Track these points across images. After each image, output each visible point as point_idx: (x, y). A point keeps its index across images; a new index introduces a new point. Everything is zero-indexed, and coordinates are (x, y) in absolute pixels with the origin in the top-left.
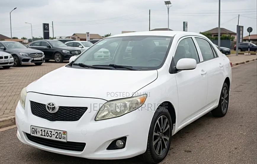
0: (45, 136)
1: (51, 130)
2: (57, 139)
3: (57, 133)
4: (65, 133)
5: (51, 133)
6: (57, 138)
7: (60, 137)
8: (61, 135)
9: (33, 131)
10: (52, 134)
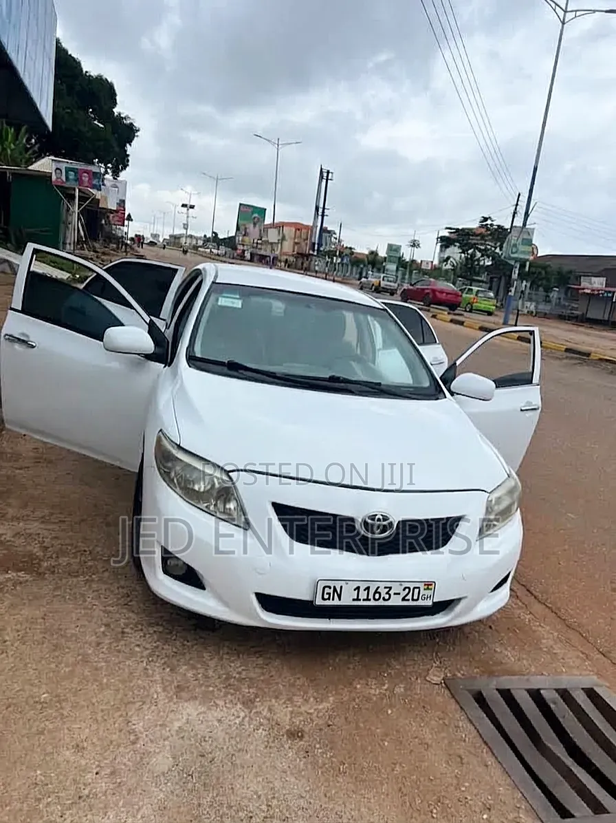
0: (370, 600)
1: (389, 585)
2: (405, 603)
3: (407, 590)
4: (431, 585)
5: (389, 591)
6: (408, 600)
7: (415, 597)
8: (419, 591)
9: (329, 594)
10: (392, 592)
